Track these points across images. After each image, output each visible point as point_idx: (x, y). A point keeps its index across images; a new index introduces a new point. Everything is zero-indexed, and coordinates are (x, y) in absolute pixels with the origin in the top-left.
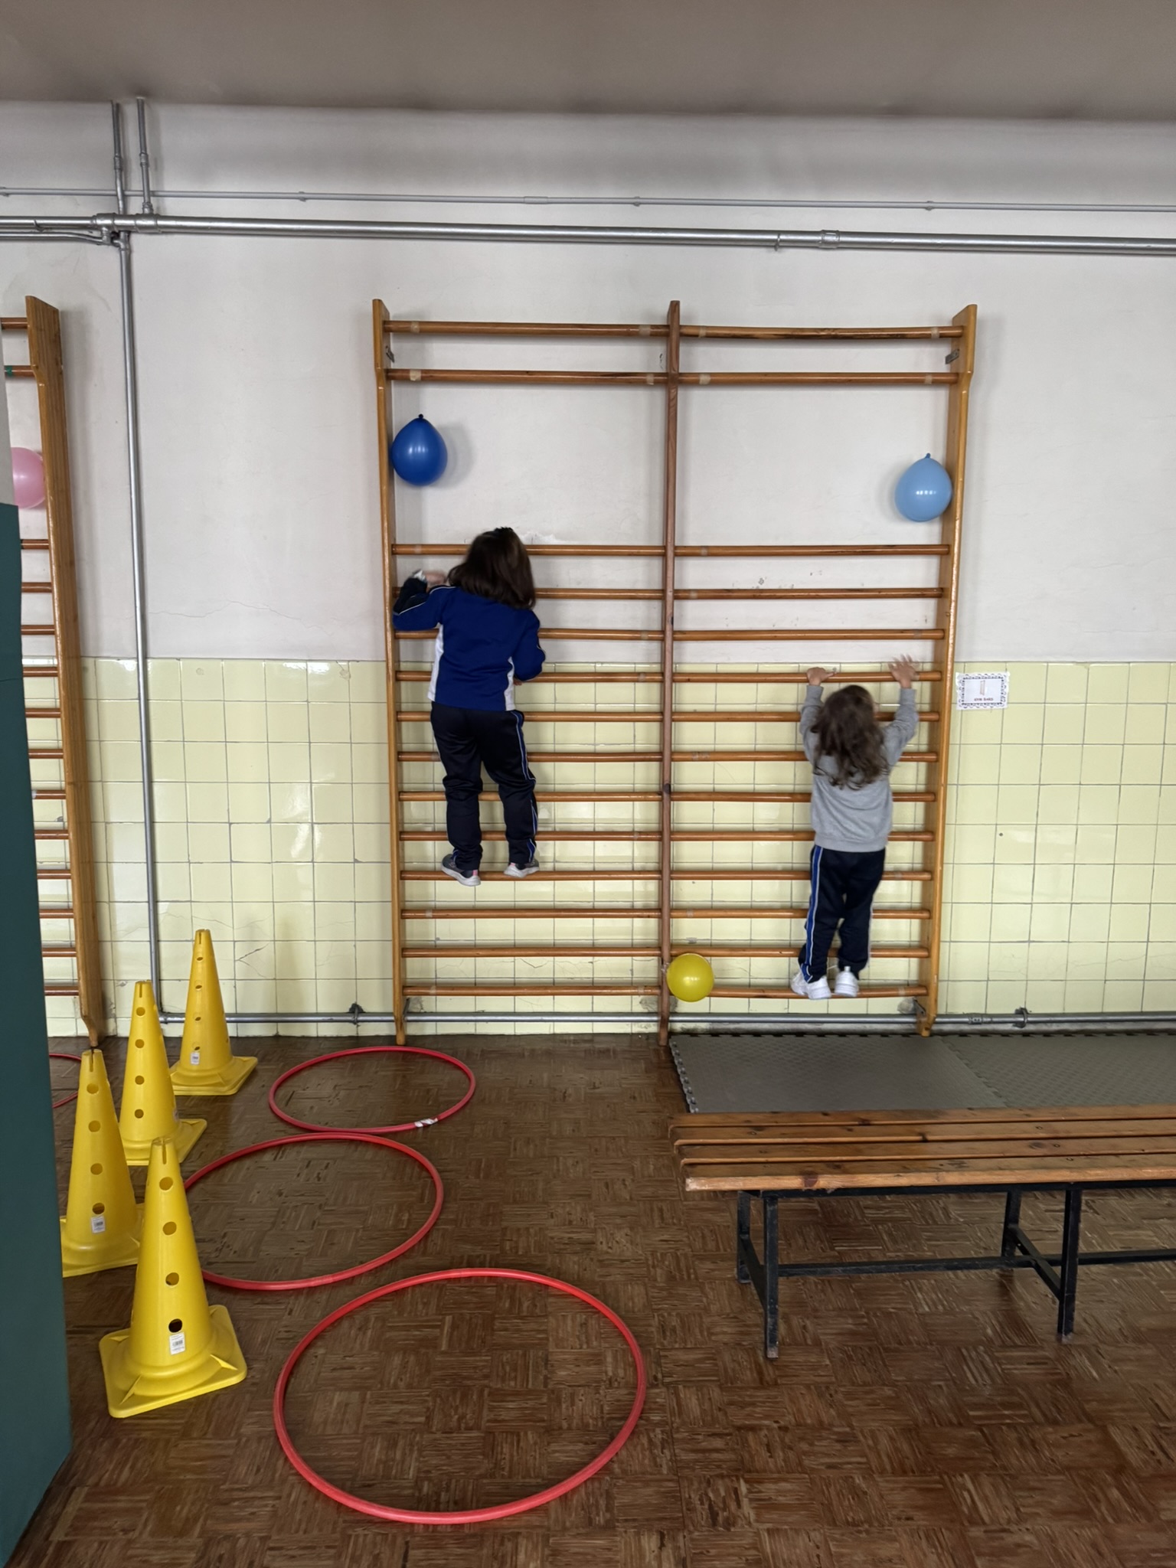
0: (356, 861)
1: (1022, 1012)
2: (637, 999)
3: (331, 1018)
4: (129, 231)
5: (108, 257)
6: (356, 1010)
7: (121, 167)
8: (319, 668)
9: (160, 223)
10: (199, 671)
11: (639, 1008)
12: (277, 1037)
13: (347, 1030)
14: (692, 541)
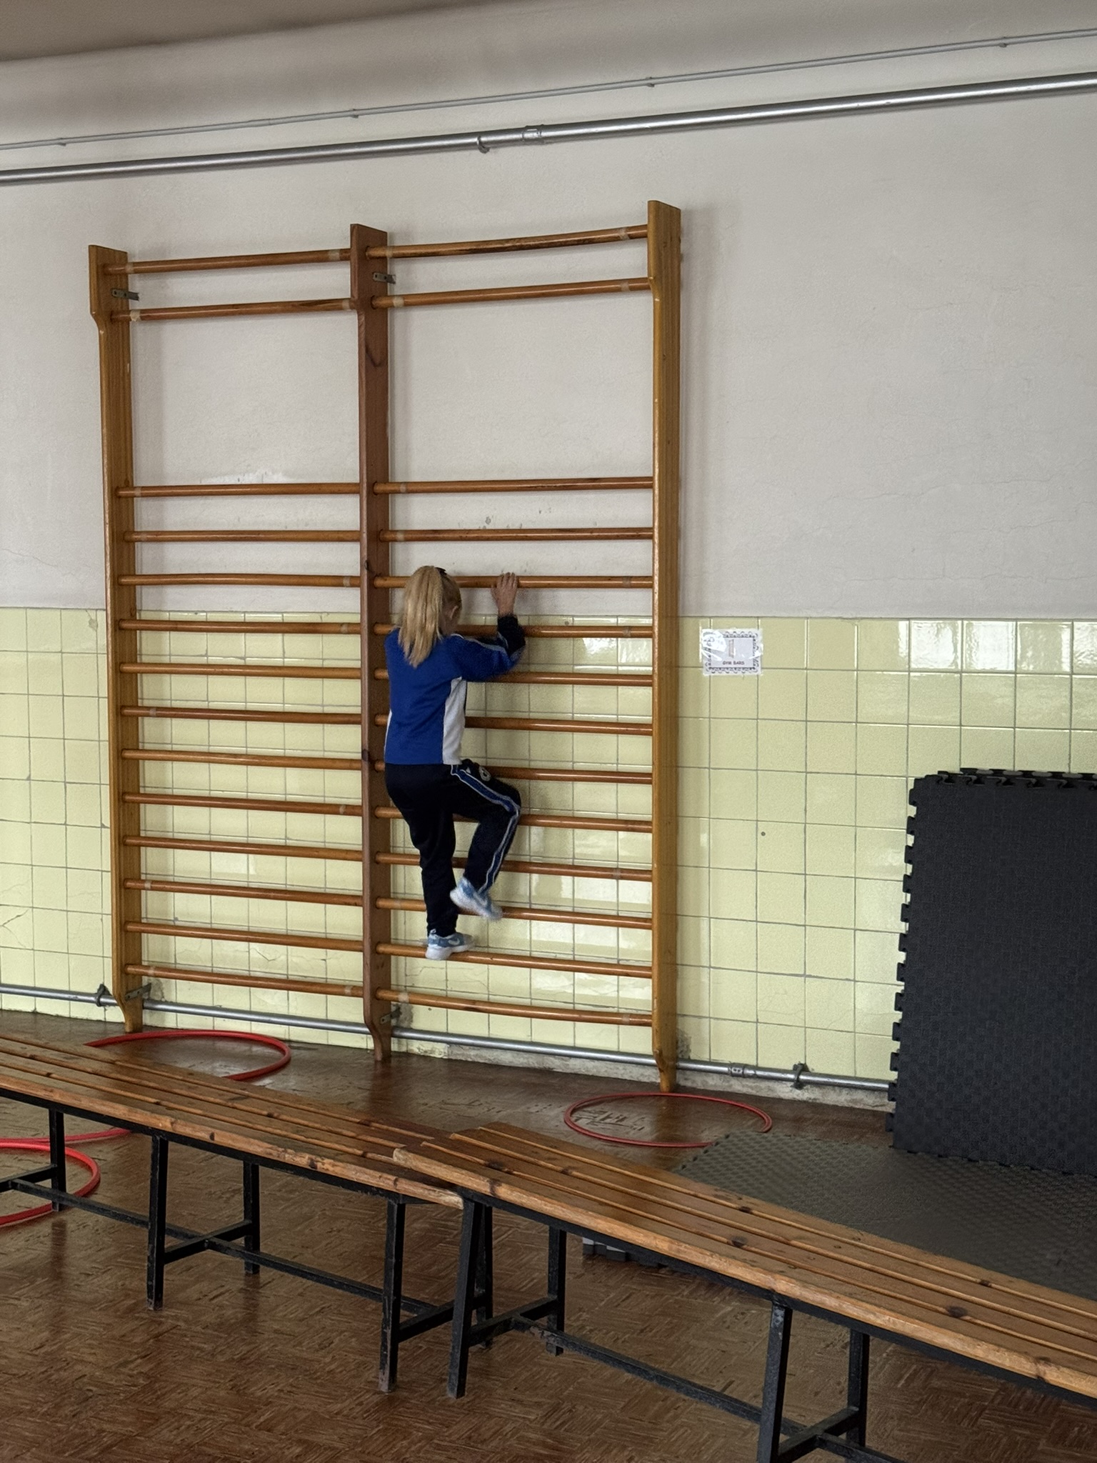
0: (103, 826)
12: (35, 1013)
13: (95, 1013)
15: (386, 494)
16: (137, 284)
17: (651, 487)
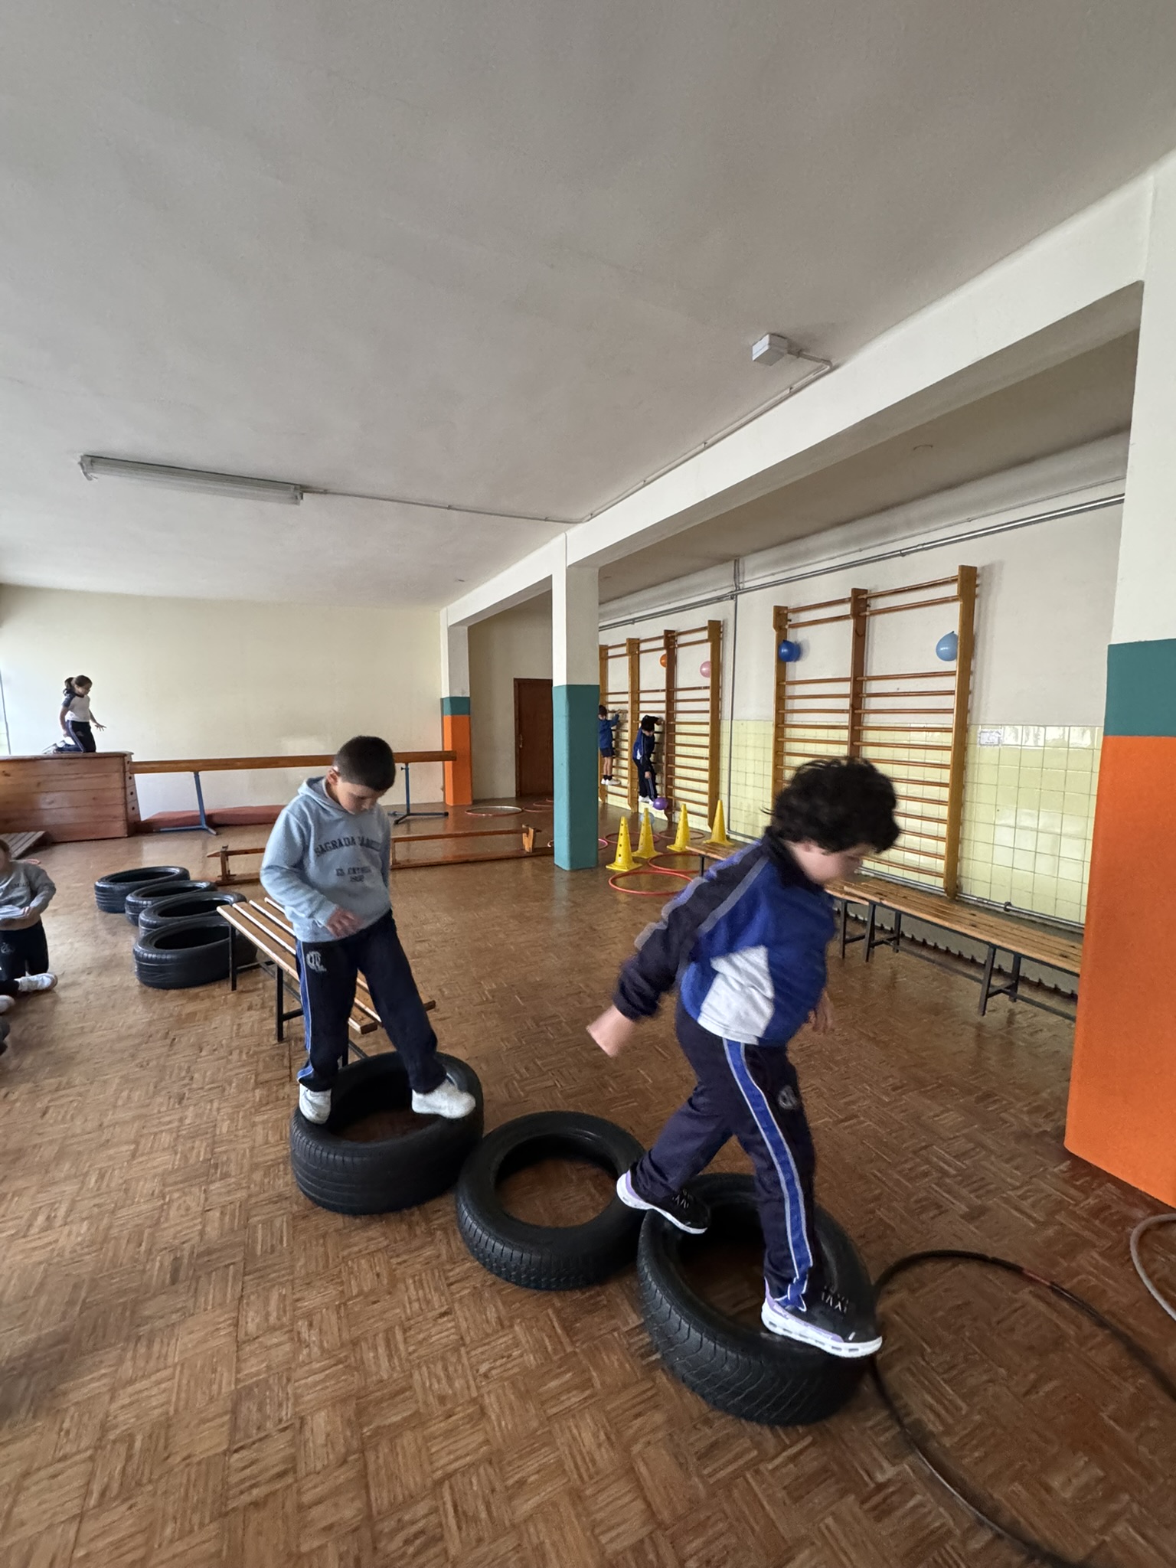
1: (1007, 904)
4: (737, 594)
5: (732, 602)
7: (736, 577)
9: (744, 590)
10: (743, 724)
14: (874, 674)
15: (862, 681)
16: (790, 616)
17: (955, 675)
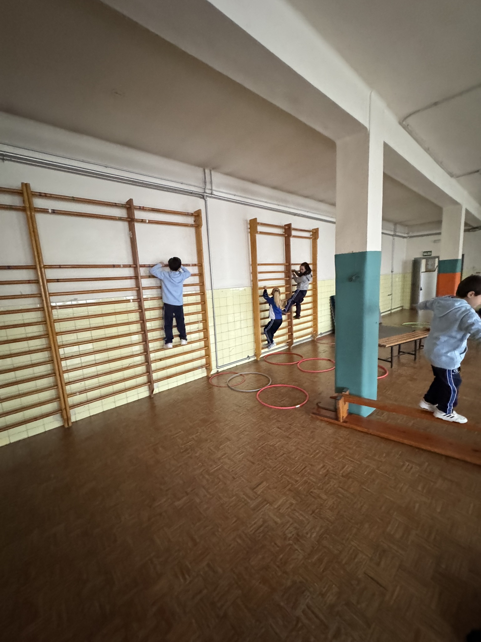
0: (247, 327)
1: (321, 333)
2: (284, 343)
3: (245, 359)
4: (207, 196)
5: (202, 201)
6: (248, 357)
7: (205, 182)
8: (241, 289)
9: (212, 196)
10: (222, 291)
11: (284, 345)
12: (237, 366)
13: (247, 361)
